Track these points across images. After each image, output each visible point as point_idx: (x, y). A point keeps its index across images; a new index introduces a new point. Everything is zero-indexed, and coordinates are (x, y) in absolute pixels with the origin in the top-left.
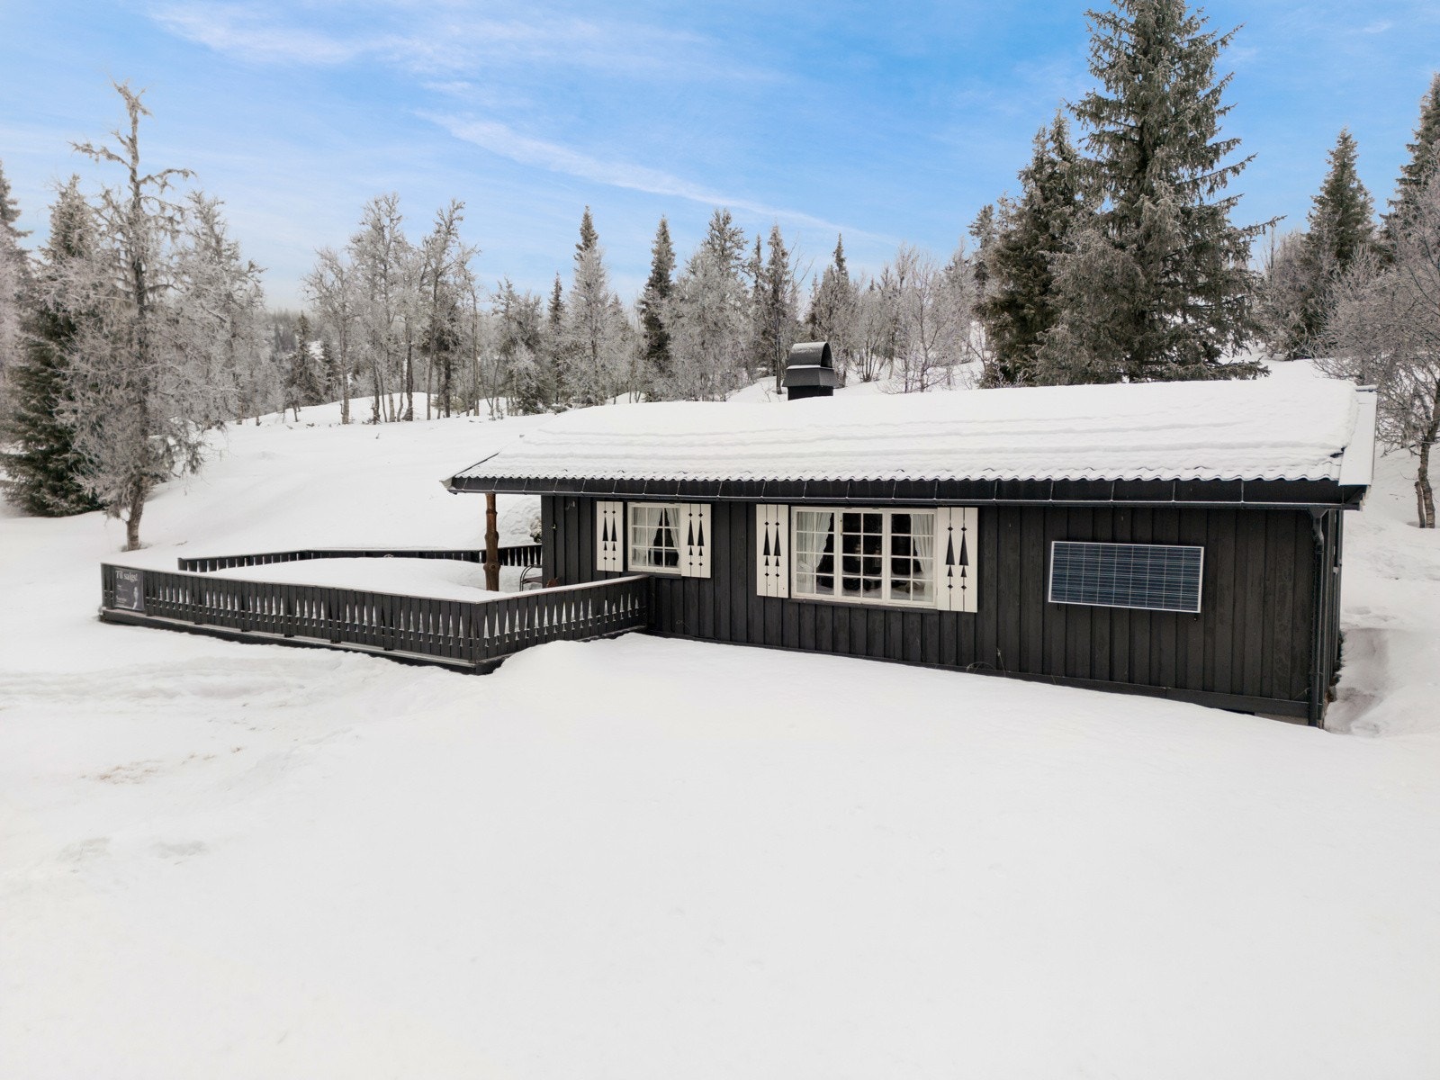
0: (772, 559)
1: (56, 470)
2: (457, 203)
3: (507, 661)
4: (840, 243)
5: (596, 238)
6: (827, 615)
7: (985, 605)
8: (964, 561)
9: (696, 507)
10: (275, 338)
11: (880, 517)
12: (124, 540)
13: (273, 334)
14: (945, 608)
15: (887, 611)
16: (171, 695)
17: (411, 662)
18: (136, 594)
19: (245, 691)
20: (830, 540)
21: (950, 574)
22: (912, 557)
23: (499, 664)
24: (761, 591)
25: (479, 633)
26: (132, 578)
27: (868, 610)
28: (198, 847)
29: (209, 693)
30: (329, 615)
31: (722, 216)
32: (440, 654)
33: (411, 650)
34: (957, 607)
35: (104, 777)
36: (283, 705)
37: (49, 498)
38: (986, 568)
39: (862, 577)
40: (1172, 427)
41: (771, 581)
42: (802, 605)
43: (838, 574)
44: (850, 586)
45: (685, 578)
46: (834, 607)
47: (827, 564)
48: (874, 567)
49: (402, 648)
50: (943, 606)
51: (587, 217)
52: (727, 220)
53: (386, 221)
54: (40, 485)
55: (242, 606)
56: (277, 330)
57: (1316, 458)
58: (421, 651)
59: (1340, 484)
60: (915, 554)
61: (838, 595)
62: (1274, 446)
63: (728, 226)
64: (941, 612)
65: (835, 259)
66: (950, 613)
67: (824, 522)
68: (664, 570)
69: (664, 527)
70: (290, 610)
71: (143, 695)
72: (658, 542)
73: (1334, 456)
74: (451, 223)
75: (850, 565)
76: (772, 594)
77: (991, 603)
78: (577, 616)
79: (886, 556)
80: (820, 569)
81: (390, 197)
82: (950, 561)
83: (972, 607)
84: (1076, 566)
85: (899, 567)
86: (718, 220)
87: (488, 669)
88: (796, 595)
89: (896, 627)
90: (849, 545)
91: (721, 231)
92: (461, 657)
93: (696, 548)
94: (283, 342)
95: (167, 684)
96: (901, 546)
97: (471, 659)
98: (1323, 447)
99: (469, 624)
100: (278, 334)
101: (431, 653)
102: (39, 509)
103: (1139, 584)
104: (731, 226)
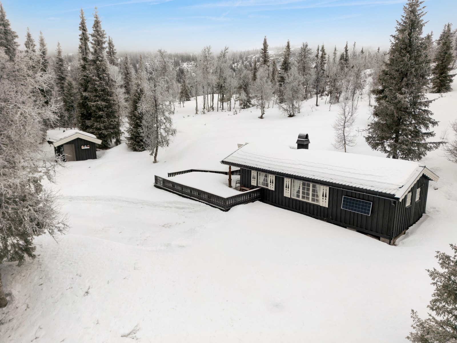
0: (287, 189)
1: (138, 141)
2: (226, 48)
3: (231, 209)
4: (347, 45)
5: (268, 46)
6: (298, 203)
7: (330, 206)
8: (326, 197)
9: (272, 176)
10: (174, 62)
11: (310, 184)
12: (153, 160)
13: (173, 61)
14: (322, 206)
15: (310, 204)
16: (171, 207)
17: (214, 207)
18: (162, 183)
19: (183, 208)
20: (300, 186)
21: (323, 199)
22: (316, 194)
23: (229, 209)
24: (285, 195)
25: (226, 204)
26: (161, 179)
27: (307, 203)
28: (183, 246)
29: (177, 208)
30: (199, 194)
31: (305, 45)
32: (219, 206)
33: (214, 204)
34: (324, 206)
35: (163, 226)
36: (190, 212)
37: (137, 148)
38: (330, 198)
39: (306, 196)
40: (370, 175)
41: (287, 194)
42: (293, 199)
43: (301, 194)
44: (303, 197)
45: (269, 190)
46: (300, 201)
47: (298, 192)
48: (308, 194)
49: (212, 204)
50: (321, 205)
51: (265, 40)
52: (307, 46)
53: (207, 55)
54: (135, 145)
55: (182, 189)
56: (174, 59)
57: (395, 188)
58: (215, 205)
59: (395, 197)
60: (317, 193)
61: (300, 199)
62: (388, 184)
63: (307, 48)
64: (321, 206)
65: (345, 50)
66: (322, 207)
67: (298, 184)
68: (265, 187)
69: (265, 178)
70: (191, 192)
71: (166, 207)
72: (264, 181)
73: (400, 188)
74: (225, 54)
75: (303, 193)
76: (287, 196)
77: (331, 206)
78: (246, 198)
79: (311, 192)
80: (297, 192)
81: (208, 47)
82: (323, 196)
83: (327, 206)
84: (347, 202)
85: (313, 195)
86: (304, 46)
87: (227, 210)
88: (292, 197)
89: (312, 207)
90: (303, 189)
91: (305, 50)
92: (222, 207)
93: (272, 184)
94: (176, 64)
95: (170, 205)
96: (314, 191)
97: (224, 208)
98: (398, 185)
99: (224, 201)
100: (175, 61)
101: (217, 206)
102: (135, 150)
103: (359, 208)
104: (308, 47)
